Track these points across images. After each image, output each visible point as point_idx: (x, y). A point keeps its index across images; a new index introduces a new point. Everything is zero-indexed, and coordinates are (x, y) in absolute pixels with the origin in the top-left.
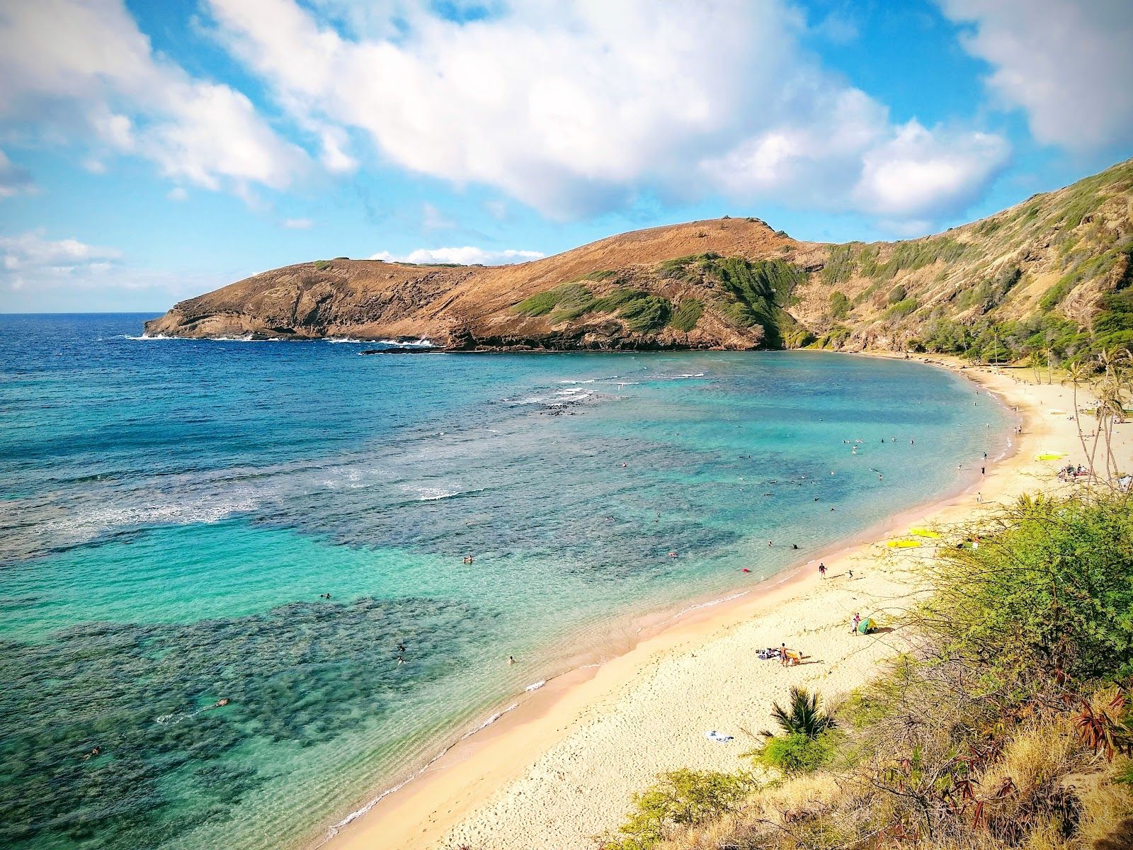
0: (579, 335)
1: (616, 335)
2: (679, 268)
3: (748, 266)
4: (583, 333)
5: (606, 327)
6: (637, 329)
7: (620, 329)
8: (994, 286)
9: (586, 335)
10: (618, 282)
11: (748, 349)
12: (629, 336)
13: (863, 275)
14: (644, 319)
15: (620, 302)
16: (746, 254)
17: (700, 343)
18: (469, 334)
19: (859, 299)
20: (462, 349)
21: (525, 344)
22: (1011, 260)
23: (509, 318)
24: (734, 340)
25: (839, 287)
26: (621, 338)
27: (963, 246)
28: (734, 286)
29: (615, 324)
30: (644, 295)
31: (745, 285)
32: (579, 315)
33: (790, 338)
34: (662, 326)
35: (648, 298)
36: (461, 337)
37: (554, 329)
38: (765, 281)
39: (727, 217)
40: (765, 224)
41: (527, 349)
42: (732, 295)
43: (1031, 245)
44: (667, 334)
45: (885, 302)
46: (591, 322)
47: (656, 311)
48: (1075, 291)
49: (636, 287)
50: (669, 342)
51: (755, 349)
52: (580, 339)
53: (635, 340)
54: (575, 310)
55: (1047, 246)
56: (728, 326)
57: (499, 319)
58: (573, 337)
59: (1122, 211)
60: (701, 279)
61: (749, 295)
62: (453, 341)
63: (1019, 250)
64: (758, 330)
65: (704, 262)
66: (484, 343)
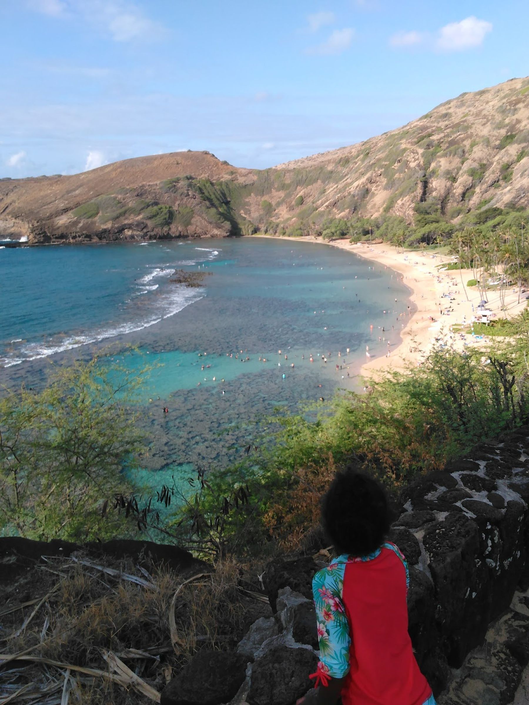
0: (121, 230)
1: (145, 230)
2: (173, 186)
3: (212, 184)
4: (123, 229)
5: (137, 225)
6: (156, 226)
7: (146, 226)
8: (356, 198)
9: (126, 230)
10: (138, 195)
11: (224, 237)
12: (153, 230)
13: (278, 190)
14: (159, 220)
15: (142, 209)
16: (208, 176)
17: (195, 233)
18: (45, 232)
19: (279, 204)
20: (42, 242)
21: (85, 237)
22: (363, 183)
23: (70, 220)
24: (216, 232)
25: (266, 198)
26: (148, 232)
27: (331, 172)
28: (207, 197)
29: (143, 223)
30: (156, 204)
31: (213, 197)
32: (118, 217)
33: (246, 229)
34: (170, 223)
35: (159, 206)
36: (40, 234)
37: (104, 227)
38: (224, 195)
39: (189, 151)
40: (213, 156)
41: (87, 241)
42: (207, 203)
43: (372, 175)
44: (176, 229)
45: (293, 206)
46: (126, 222)
47: (166, 214)
48: (399, 202)
49: (149, 199)
50: (178, 234)
51: (228, 236)
52: (122, 232)
53: (157, 233)
54: (115, 214)
55: (381, 175)
56: (211, 223)
57: (63, 221)
58: (118, 232)
59: (417, 157)
60: (188, 193)
61: (217, 203)
62: (35, 237)
63: (366, 177)
64: (227, 225)
65: (187, 182)
66: (56, 238)
